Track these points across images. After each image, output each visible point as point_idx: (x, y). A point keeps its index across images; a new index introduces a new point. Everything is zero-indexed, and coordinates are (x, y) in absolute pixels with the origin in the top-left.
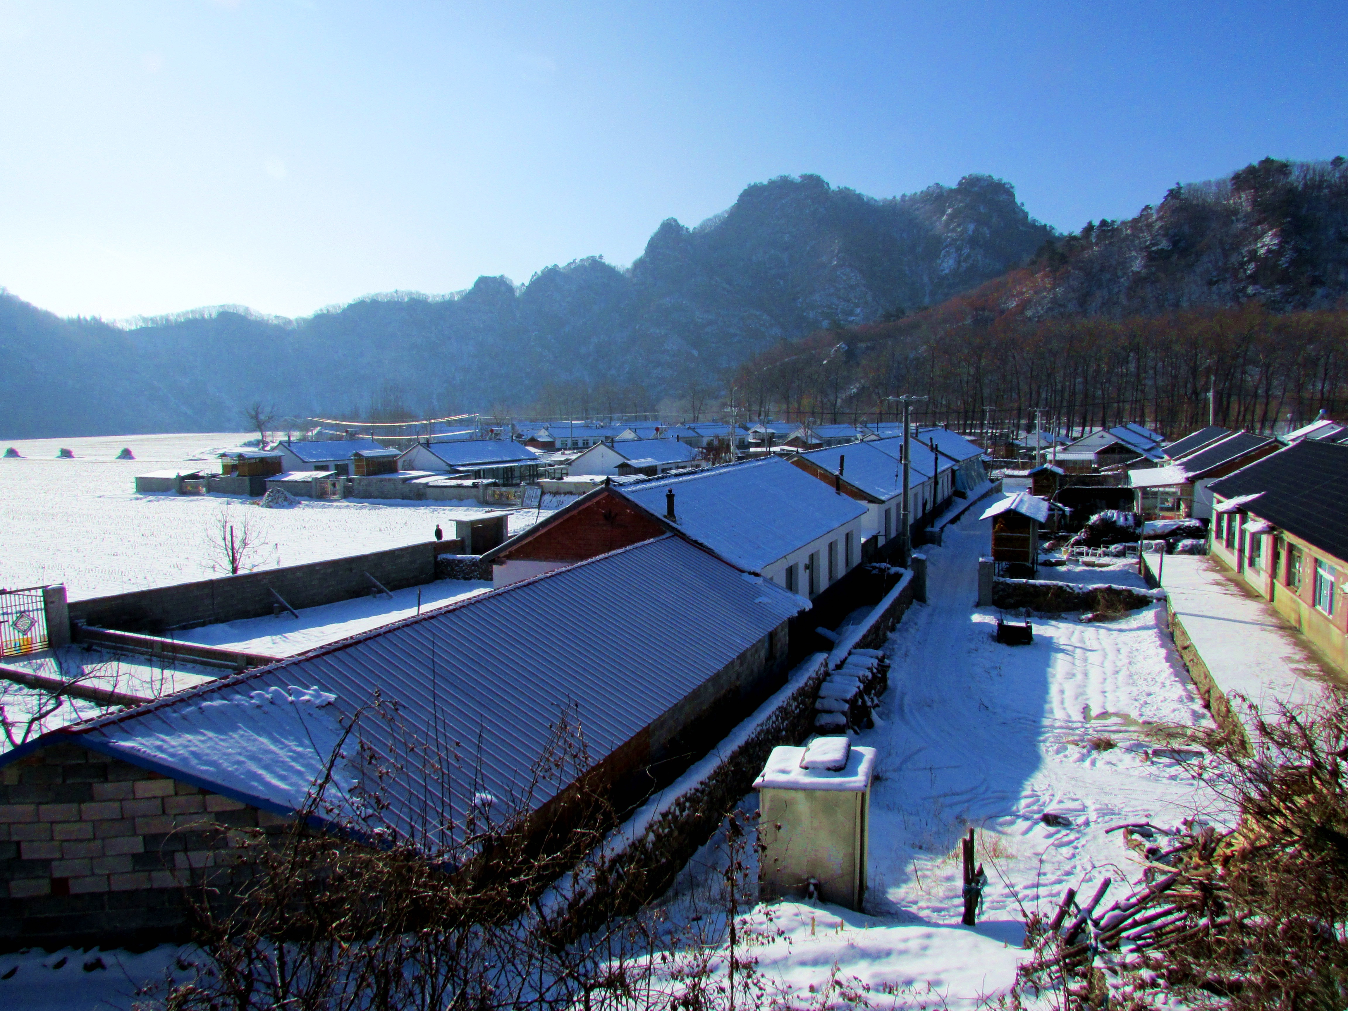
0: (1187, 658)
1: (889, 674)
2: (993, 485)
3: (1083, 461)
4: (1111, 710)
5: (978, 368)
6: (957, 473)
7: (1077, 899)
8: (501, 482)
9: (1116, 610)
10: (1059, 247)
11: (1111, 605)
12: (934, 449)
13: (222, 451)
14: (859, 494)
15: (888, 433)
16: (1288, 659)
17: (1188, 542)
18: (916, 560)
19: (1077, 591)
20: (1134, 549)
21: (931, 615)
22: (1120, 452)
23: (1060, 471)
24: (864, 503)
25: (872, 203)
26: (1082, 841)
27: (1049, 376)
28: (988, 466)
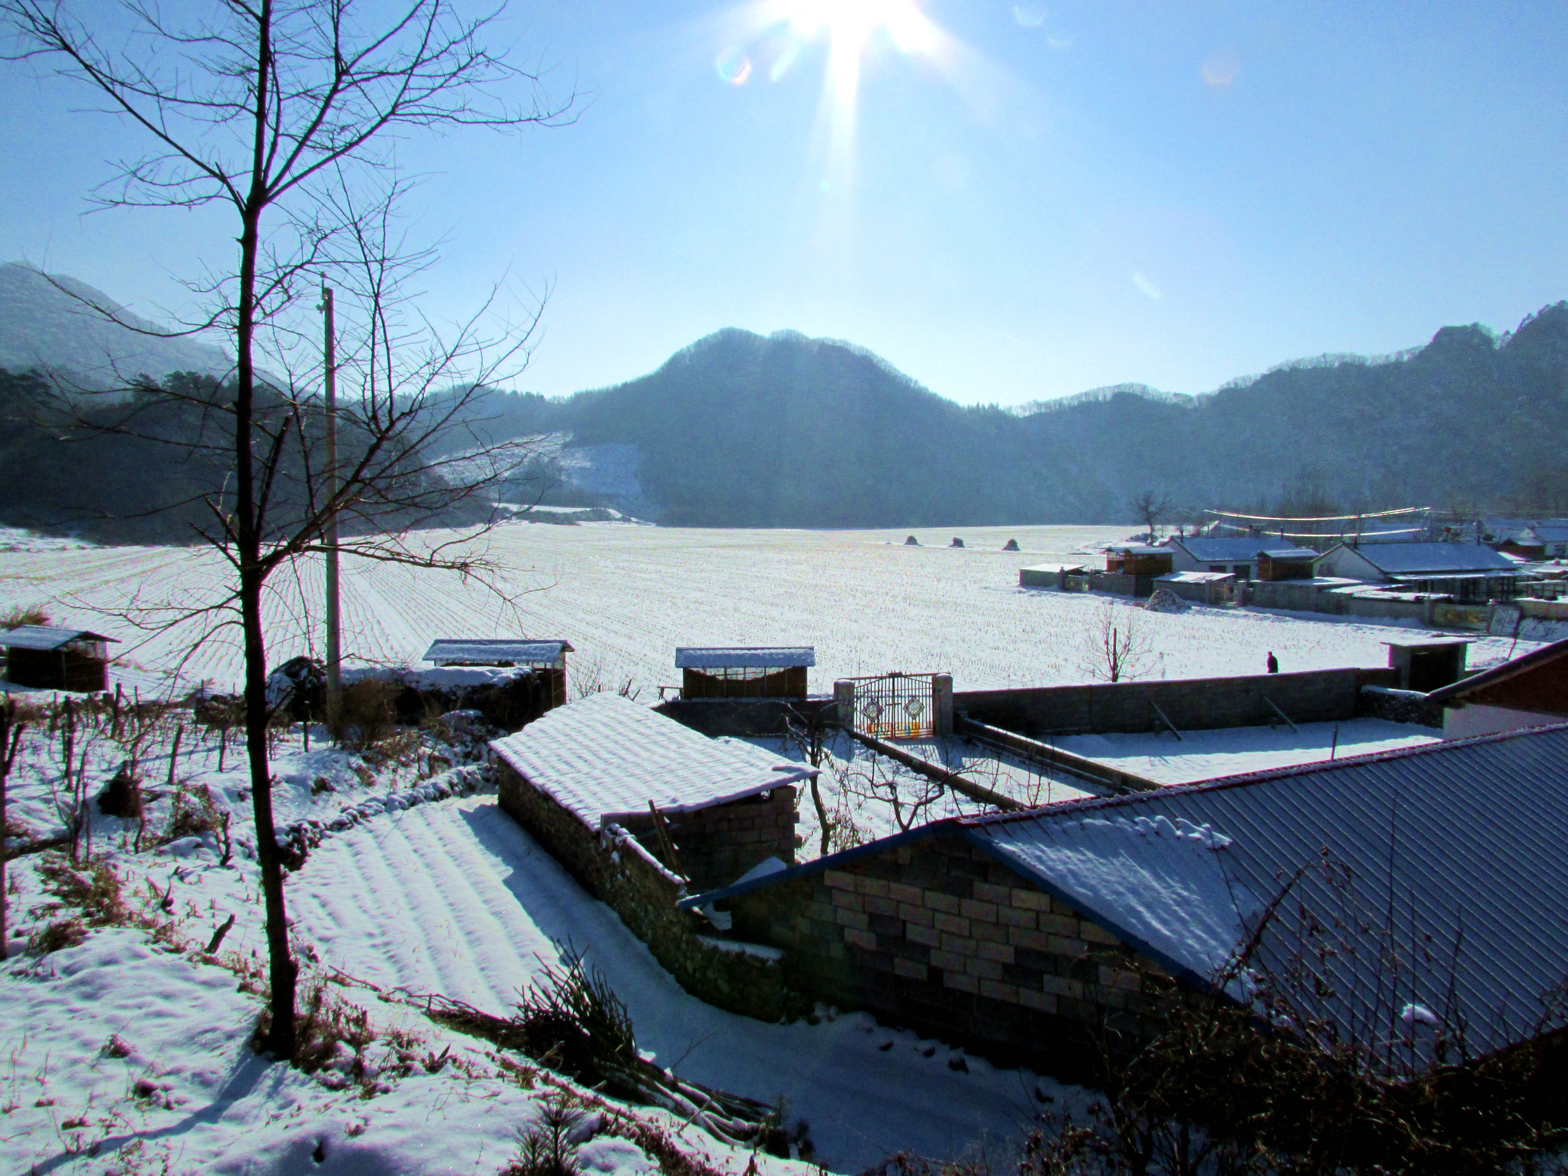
8: (1458, 597)
13: (1107, 546)
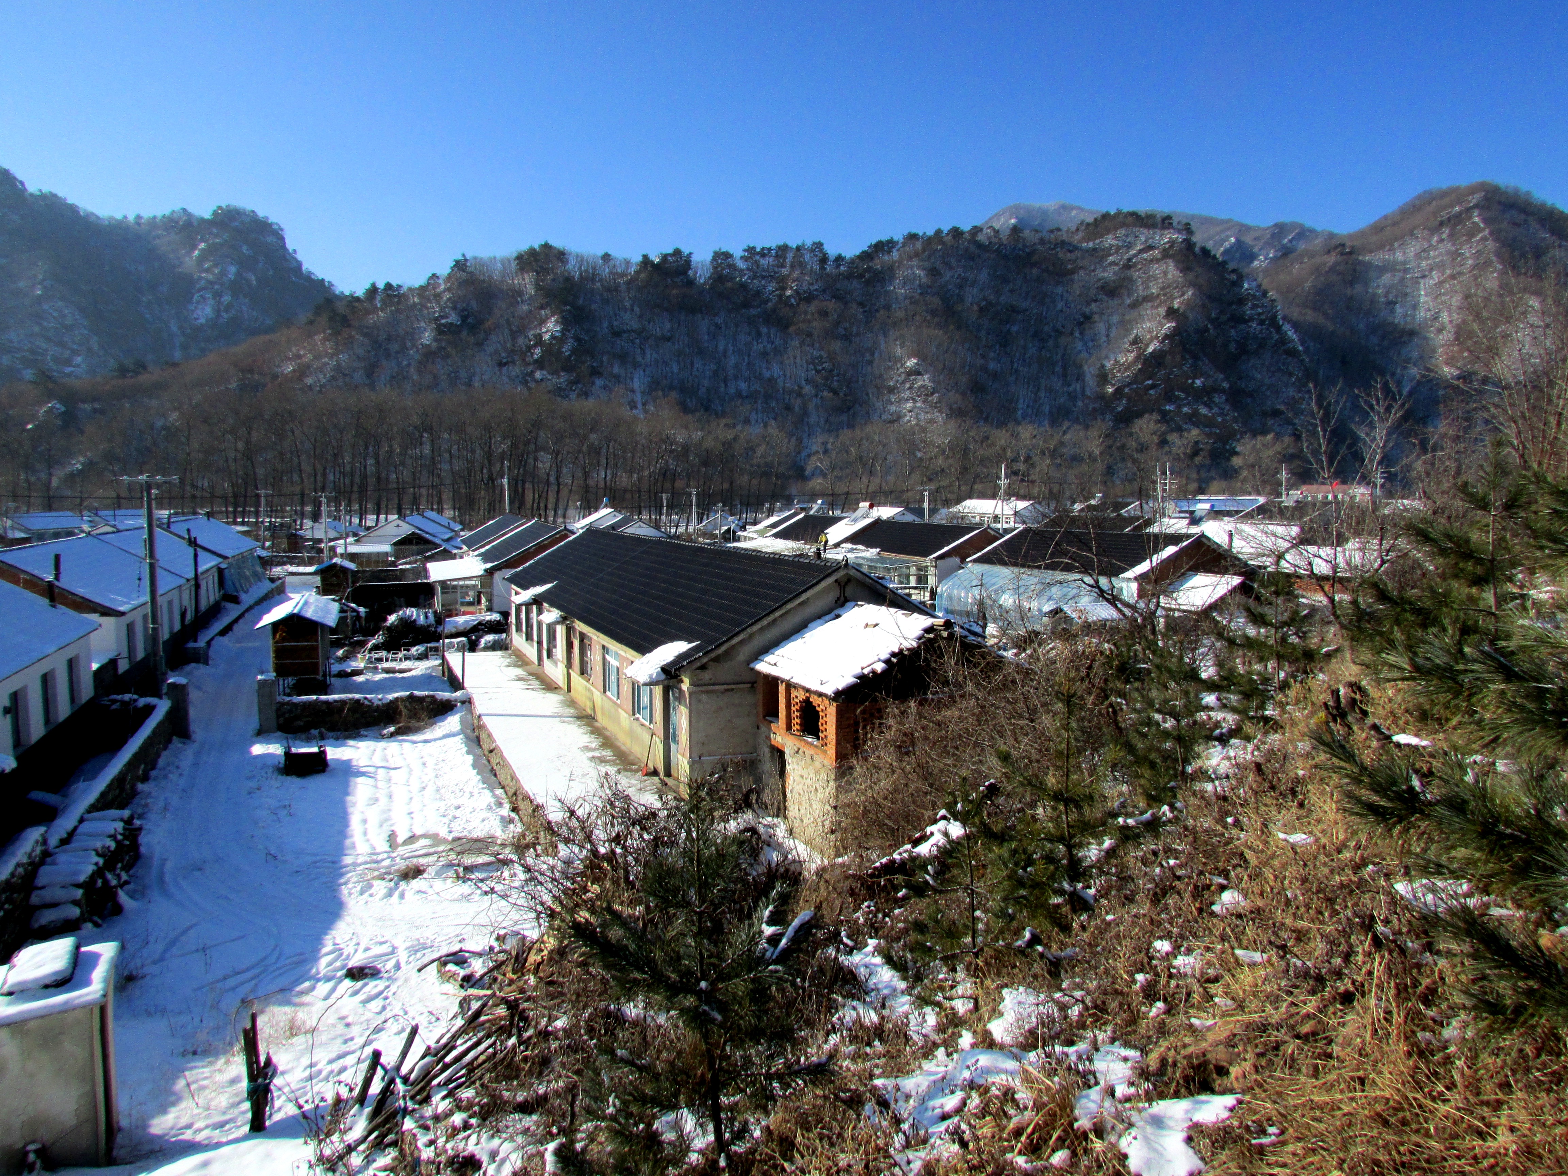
0: (494, 760)
1: (143, 839)
2: (274, 585)
3: (378, 554)
4: (418, 832)
5: (248, 442)
6: (226, 572)
7: (383, 1060)
9: (419, 719)
10: (340, 307)
11: (414, 715)
12: (193, 542)
14: (84, 605)
15: (130, 523)
16: (587, 749)
17: (490, 638)
18: (174, 686)
19: (376, 703)
20: (436, 649)
21: (198, 754)
22: (417, 544)
23: (352, 566)
24: (94, 617)
25: (93, 219)
26: (393, 988)
27: (335, 455)
28: (266, 563)
